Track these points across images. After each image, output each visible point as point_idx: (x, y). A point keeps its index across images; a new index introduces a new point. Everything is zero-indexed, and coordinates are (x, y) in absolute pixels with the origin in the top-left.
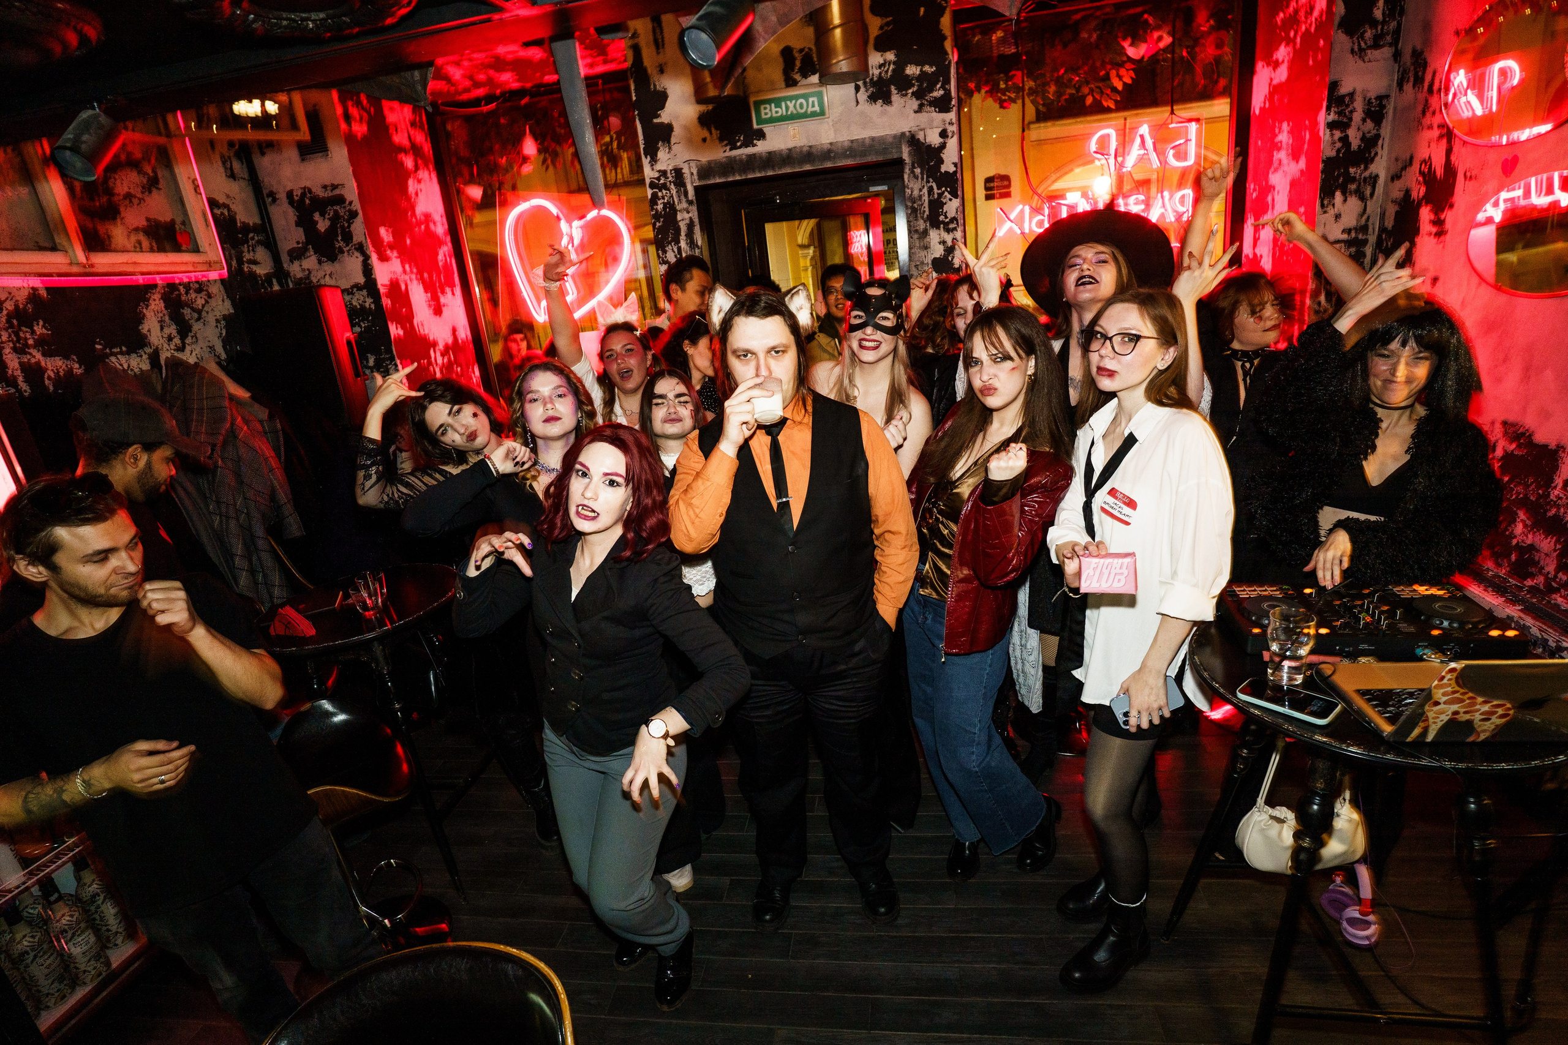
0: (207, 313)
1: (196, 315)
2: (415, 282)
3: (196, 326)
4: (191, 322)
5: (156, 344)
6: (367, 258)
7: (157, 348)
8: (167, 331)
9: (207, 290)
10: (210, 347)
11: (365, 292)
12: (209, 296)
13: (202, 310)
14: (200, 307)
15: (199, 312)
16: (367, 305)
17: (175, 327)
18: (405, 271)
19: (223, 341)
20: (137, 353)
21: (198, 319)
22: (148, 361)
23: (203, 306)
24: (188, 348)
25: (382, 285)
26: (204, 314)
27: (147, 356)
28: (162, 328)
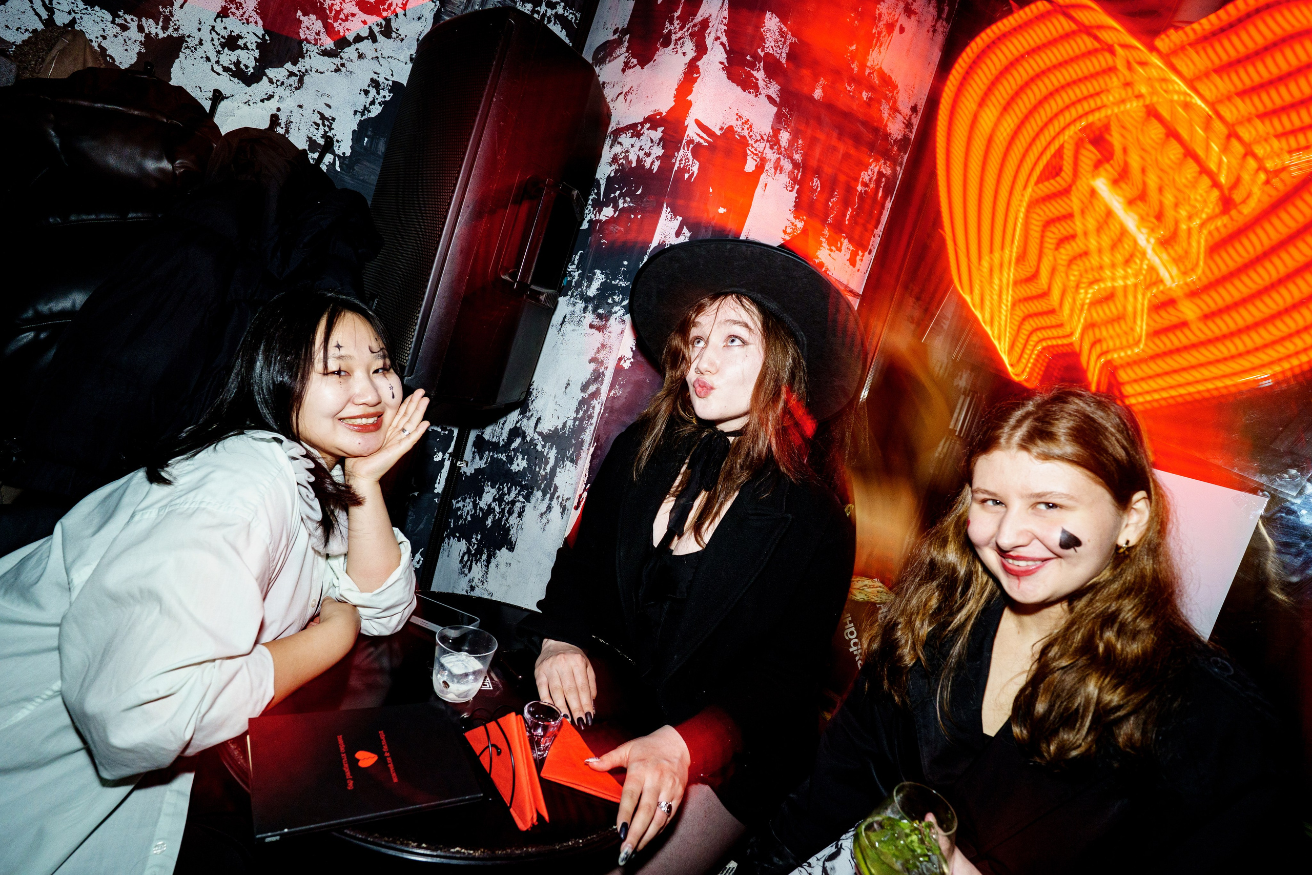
0: (361, 56)
1: (329, 43)
2: (784, 179)
3: (313, 61)
4: (305, 46)
5: (184, 31)
6: (701, 49)
7: (182, 40)
8: (233, 25)
9: (388, 21)
10: (323, 117)
11: (657, 134)
12: (387, 32)
13: (349, 44)
14: (350, 38)
15: (342, 43)
16: (648, 162)
17: (260, 32)
18: (774, 141)
19: (361, 124)
20: (115, 15)
21: (326, 53)
22: (137, 48)
23: (359, 39)
24: (263, 87)
25: (698, 123)
26: (349, 52)
27: (141, 37)
28: (223, 13)
